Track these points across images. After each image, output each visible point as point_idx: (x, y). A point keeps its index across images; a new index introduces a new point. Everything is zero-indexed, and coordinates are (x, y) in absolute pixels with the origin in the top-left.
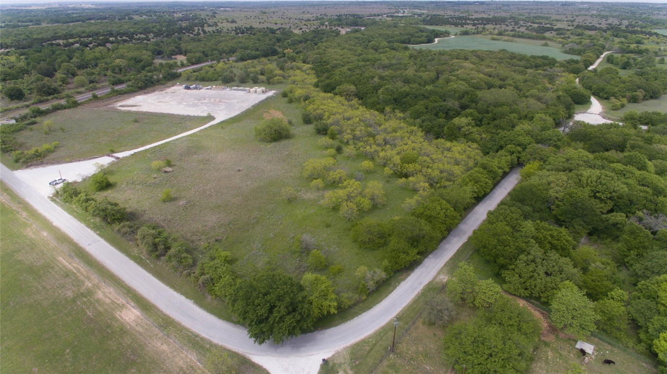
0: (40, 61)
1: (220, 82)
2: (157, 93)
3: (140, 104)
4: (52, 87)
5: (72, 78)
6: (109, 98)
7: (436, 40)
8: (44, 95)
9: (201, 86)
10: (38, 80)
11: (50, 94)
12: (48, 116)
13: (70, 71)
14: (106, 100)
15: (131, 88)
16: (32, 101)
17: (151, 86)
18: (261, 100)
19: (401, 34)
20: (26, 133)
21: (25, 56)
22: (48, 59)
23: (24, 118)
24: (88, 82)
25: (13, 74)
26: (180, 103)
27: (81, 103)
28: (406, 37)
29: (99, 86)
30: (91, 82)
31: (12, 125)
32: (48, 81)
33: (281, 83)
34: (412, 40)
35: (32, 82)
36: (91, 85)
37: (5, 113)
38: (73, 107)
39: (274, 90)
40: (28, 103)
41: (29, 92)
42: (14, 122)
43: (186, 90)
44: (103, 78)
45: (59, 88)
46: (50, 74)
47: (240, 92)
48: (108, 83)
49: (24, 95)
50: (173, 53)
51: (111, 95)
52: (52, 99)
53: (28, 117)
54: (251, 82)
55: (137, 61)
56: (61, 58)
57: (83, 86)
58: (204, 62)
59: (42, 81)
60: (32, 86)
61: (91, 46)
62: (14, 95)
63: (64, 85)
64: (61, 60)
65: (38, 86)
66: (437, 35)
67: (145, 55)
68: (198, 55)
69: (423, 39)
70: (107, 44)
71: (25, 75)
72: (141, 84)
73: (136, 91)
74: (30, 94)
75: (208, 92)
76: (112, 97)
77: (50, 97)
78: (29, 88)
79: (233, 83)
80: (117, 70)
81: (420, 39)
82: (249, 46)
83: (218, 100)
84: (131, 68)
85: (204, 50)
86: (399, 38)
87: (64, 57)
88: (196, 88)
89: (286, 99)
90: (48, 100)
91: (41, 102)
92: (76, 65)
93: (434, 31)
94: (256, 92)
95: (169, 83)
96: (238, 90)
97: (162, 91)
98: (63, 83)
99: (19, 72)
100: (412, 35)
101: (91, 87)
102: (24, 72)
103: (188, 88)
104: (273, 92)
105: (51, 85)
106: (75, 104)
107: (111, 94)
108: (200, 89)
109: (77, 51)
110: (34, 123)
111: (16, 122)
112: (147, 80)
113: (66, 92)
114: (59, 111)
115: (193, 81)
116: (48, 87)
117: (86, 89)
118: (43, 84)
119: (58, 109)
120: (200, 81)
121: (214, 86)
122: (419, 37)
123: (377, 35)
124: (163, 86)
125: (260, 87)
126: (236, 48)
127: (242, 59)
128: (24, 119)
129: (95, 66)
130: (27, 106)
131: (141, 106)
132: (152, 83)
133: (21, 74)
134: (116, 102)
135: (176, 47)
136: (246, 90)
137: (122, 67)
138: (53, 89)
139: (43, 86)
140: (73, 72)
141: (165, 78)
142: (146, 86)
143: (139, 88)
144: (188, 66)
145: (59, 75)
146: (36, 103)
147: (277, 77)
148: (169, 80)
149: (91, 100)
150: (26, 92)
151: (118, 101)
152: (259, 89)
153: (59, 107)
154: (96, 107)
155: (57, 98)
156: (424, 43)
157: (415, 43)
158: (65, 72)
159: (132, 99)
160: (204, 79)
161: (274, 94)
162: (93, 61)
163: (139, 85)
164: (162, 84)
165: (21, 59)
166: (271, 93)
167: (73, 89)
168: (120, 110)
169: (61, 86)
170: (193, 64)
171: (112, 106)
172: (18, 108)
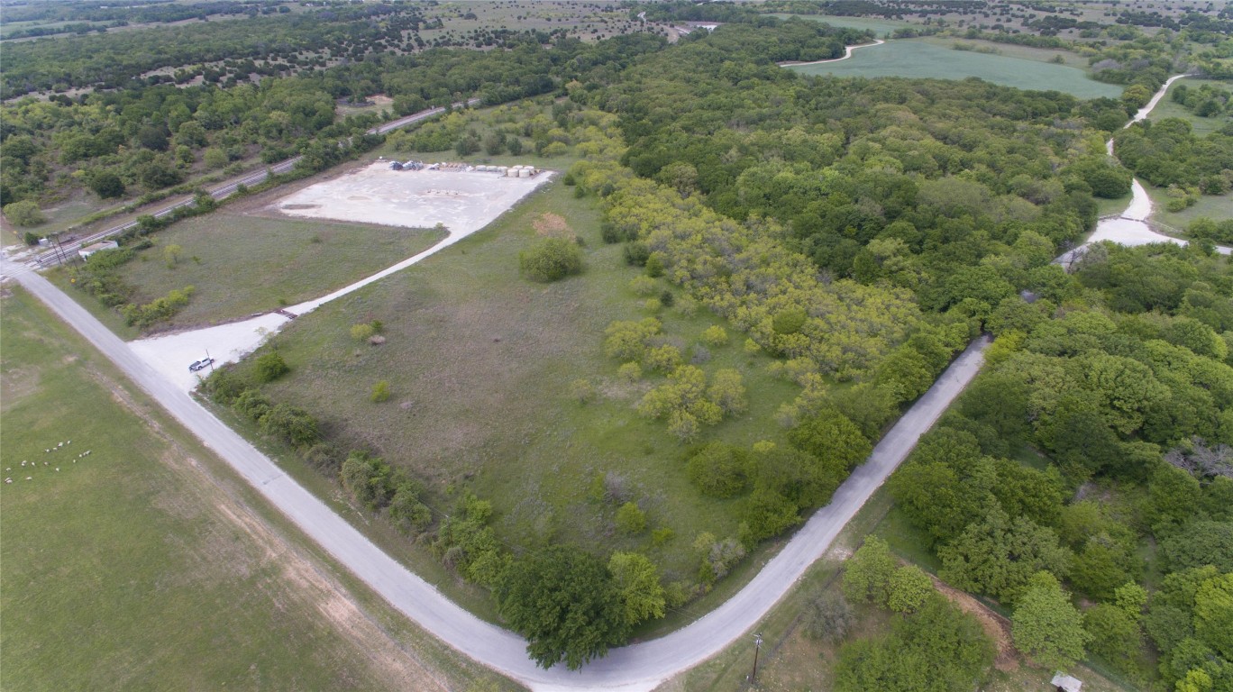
0: (142, 116)
1: (453, 153)
2: (345, 177)
3: (318, 202)
4: (169, 172)
5: (198, 150)
6: (265, 191)
7: (849, 49)
8: (155, 186)
9: (421, 164)
10: (145, 159)
11: (166, 185)
12: (168, 230)
13: (195, 137)
14: (262, 196)
15: (301, 170)
16: (138, 200)
17: (335, 164)
18: (527, 191)
19: (781, 41)
20: (137, 266)
21: (115, 106)
22: (154, 112)
23: (130, 235)
24: (227, 160)
25: (100, 145)
26: (387, 200)
27: (221, 202)
28: (791, 47)
29: (245, 165)
30: (234, 158)
31: (113, 252)
32: (161, 161)
33: (562, 153)
34: (802, 52)
35: (135, 163)
36: (234, 165)
37: (96, 224)
38: (208, 212)
39: (549, 170)
40: (130, 204)
41: (130, 180)
42: (115, 245)
43: (396, 172)
44: (251, 149)
45: (181, 171)
46: (161, 145)
47: (489, 174)
48: (260, 160)
49: (124, 188)
50: (370, 92)
51: (269, 186)
52: (171, 194)
53: (137, 234)
54: (509, 152)
55: (308, 112)
56: (176, 110)
57: (219, 166)
58: (424, 109)
59: (151, 160)
60: (134, 170)
61: (224, 79)
62: (107, 190)
63: (187, 165)
64: (176, 113)
65: (145, 171)
66: (850, 39)
67: (321, 100)
68: (413, 97)
69: (824, 49)
70: (250, 75)
71: (121, 146)
72: (319, 162)
73: (310, 176)
74: (132, 184)
75: (434, 174)
76: (271, 188)
77: (166, 191)
78: (130, 173)
79: (476, 156)
80: (275, 133)
81: (818, 51)
82: (501, 75)
83: (452, 192)
84: (298, 127)
85: (423, 85)
86: (777, 49)
87: (182, 107)
88: (412, 168)
89: (572, 189)
90: (164, 198)
91: (153, 201)
92: (203, 123)
93: (844, 31)
94: (518, 176)
95: (367, 157)
96: (485, 170)
97: (354, 173)
98: (186, 161)
99: (110, 141)
100: (803, 44)
101: (234, 170)
102: (119, 140)
103: (398, 167)
104: (549, 174)
105: (167, 169)
106: (211, 207)
107: (268, 183)
108: (421, 168)
109: (202, 93)
110: (148, 246)
111: (119, 245)
112: (327, 154)
113: (194, 180)
114: (185, 221)
115: (406, 151)
116: (163, 172)
117: (225, 173)
118: (154, 168)
119: (184, 216)
120: (419, 152)
121: (444, 164)
122: (816, 47)
123: (736, 45)
124: (354, 163)
125: (524, 164)
126: (479, 80)
127: (491, 103)
128: (131, 238)
129: (236, 122)
130: (132, 210)
131: (320, 206)
132: (337, 157)
133: (112, 143)
134: (278, 197)
135: (373, 81)
136: (500, 171)
137: (283, 126)
138: (170, 175)
139: (155, 172)
140: (200, 139)
141: (357, 147)
142: (327, 164)
143: (315, 169)
144: (396, 119)
145: (177, 144)
146: (145, 204)
147: (555, 144)
148: (365, 151)
149: (235, 196)
150: (125, 181)
151: (281, 196)
152: (525, 170)
153: (185, 212)
154: (246, 209)
155: (179, 193)
156: (824, 58)
157: (807, 58)
158: (187, 138)
159: (304, 190)
160: (425, 148)
161: (550, 178)
162: (231, 114)
163: (316, 164)
164: (353, 159)
165: (109, 112)
166: (545, 177)
167: (205, 172)
168: (286, 216)
169: (182, 167)
170: (405, 114)
171: (271, 206)
172: (116, 213)
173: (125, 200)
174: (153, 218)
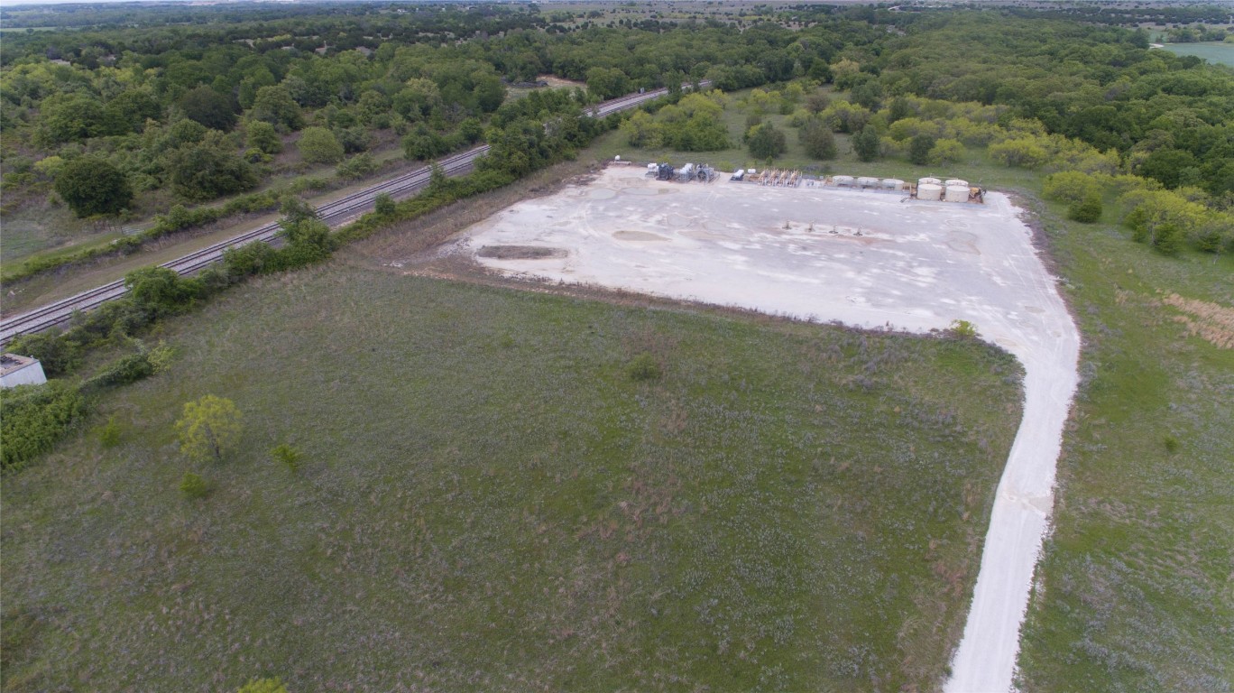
0: (198, 80)
4: (231, 165)
5: (287, 135)
6: (432, 211)
8: (200, 194)
9: (708, 171)
10: (184, 137)
11: (222, 192)
12: (210, 312)
13: (282, 112)
14: (424, 224)
15: (491, 173)
16: (154, 223)
21: (160, 69)
22: (218, 77)
23: (96, 331)
24: (341, 149)
25: (113, 117)
27: (345, 235)
29: (378, 159)
30: (352, 148)
32: (217, 143)
35: (164, 146)
36: (356, 159)
38: (314, 260)
40: (134, 232)
41: (151, 180)
42: (31, 373)
43: (665, 184)
44: (379, 136)
45: (253, 167)
46: (222, 118)
48: (402, 154)
49: (130, 195)
51: (436, 202)
52: (230, 213)
53: (118, 327)
55: (462, 86)
56: (253, 75)
57: (328, 162)
58: (629, 92)
59: (197, 141)
60: (162, 160)
62: (89, 198)
63: (267, 157)
64: (252, 80)
65: (180, 160)
71: (149, 120)
74: (155, 188)
76: (439, 207)
77: (219, 206)
78: (151, 166)
80: (416, 110)
84: (455, 104)
87: (262, 71)
88: (697, 176)
90: (214, 220)
91: (186, 227)
92: (295, 95)
95: (588, 156)
97: (585, 183)
98: (264, 149)
99: (134, 112)
101: (357, 168)
102: (149, 110)
103: (668, 175)
105: (226, 158)
107: (432, 195)
109: (293, 59)
110: (138, 373)
111: (49, 373)
113: (279, 185)
114: (258, 283)
116: (217, 164)
117: (341, 174)
118: (198, 155)
119: (254, 271)
120: (677, 150)
128: (97, 338)
129: (346, 98)
130: (133, 248)
131: (564, 253)
133: (137, 117)
134: (459, 230)
136: (890, 188)
137: (430, 101)
138: (232, 173)
139: (199, 164)
140: (291, 115)
144: (599, 102)
145: (251, 123)
146: (169, 233)
148: (582, 145)
149: (370, 222)
150: (138, 184)
153: (259, 262)
154: (399, 254)
155: (247, 211)
158: (269, 113)
159: (505, 213)
161: (1019, 206)
162: (340, 85)
164: (568, 158)
165: (147, 76)
166: (1005, 204)
167: (298, 171)
168: (496, 276)
169: (256, 159)
170: (607, 97)
171: (449, 249)
172: (92, 254)
173: (128, 221)
174: (172, 279)
